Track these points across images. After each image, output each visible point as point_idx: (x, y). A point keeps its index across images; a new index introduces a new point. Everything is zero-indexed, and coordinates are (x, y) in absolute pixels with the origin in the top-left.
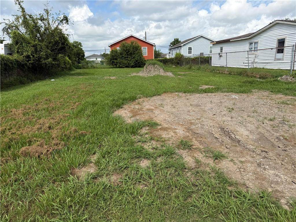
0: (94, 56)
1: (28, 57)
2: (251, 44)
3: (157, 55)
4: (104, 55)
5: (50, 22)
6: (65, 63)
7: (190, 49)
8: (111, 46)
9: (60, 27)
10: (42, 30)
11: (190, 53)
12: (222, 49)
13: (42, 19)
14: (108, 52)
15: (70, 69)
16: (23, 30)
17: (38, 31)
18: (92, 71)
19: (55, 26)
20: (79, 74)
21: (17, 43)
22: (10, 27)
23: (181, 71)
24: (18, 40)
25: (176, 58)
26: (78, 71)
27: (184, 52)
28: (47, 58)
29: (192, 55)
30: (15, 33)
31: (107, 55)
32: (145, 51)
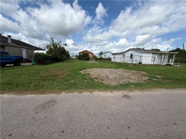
0: (73, 56)
1: (53, 55)
2: (123, 55)
3: (94, 56)
4: (76, 56)
5: (61, 45)
6: (64, 58)
7: (105, 55)
8: (79, 53)
9: (64, 47)
10: (58, 47)
11: (105, 57)
12: (114, 56)
13: (58, 44)
14: (78, 55)
15: (65, 60)
16: (52, 47)
17: (57, 47)
18: (72, 61)
19: (62, 46)
20: (68, 61)
21: (50, 51)
22: (48, 46)
23: (101, 62)
24: (51, 50)
25: (100, 58)
26: (68, 60)
27: (103, 56)
28: (59, 56)
29: (105, 58)
30: (50, 48)
31: (78, 56)
32: (90, 55)
